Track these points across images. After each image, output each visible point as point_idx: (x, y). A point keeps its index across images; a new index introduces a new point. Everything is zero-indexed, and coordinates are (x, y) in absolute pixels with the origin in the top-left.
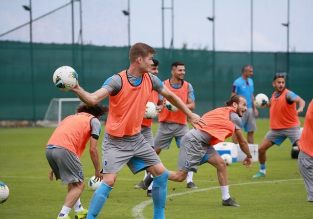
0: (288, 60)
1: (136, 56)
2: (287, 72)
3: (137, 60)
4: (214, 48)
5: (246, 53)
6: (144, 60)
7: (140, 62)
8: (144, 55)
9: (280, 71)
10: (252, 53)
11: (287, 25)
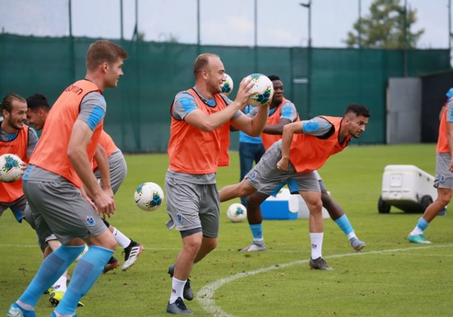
0: (310, 59)
1: (100, 61)
2: (309, 77)
3: (100, 66)
4: (199, 41)
5: (246, 48)
6: (111, 67)
7: (105, 70)
8: (111, 60)
9: (298, 77)
10: (256, 48)
11: (308, 6)
